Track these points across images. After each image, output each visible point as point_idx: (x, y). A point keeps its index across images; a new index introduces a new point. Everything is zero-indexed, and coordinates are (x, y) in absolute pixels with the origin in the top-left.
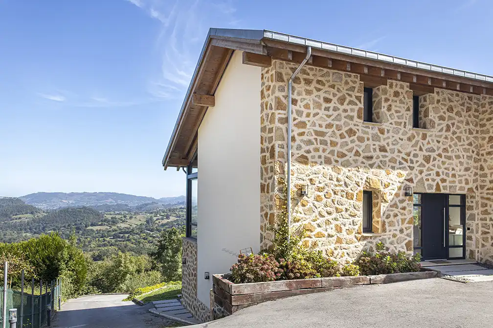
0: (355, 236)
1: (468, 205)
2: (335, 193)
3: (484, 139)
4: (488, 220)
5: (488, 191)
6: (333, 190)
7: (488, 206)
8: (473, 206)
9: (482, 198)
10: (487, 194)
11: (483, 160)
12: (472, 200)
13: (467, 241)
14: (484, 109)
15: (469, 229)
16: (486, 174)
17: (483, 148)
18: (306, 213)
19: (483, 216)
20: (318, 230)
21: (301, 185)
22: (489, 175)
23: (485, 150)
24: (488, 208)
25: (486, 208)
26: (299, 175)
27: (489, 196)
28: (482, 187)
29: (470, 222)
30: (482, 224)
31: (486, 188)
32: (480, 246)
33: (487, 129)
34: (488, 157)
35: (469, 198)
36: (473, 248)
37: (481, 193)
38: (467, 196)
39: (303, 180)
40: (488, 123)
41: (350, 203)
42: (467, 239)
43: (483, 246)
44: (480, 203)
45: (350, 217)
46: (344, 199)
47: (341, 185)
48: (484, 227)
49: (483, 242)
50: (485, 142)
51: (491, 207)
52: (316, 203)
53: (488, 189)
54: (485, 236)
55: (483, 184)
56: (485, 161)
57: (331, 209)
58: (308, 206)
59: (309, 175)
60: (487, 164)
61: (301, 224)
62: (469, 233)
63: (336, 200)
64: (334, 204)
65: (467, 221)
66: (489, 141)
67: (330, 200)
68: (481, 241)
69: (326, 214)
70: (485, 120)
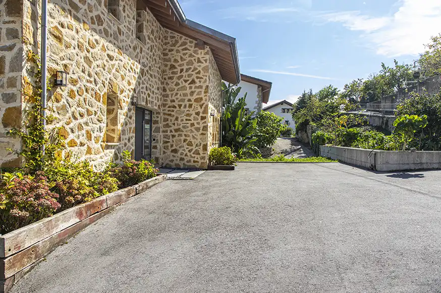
0: (101, 145)
1: (154, 119)
2: (87, 91)
3: (166, 66)
4: (169, 132)
5: (169, 109)
6: (84, 86)
7: (169, 120)
8: (158, 121)
9: (164, 114)
10: (169, 111)
11: (165, 83)
12: (157, 115)
13: (153, 150)
14: (166, 41)
15: (154, 140)
16: (168, 95)
17: (165, 73)
18: (60, 112)
19: (165, 129)
20: (71, 136)
21: (55, 71)
22: (170, 96)
23: (166, 75)
24: (169, 122)
25: (167, 122)
26: (53, 54)
27: (170, 112)
28: (164, 105)
29: (156, 134)
30: (164, 135)
31: (167, 106)
32: (162, 153)
33: (169, 58)
34: (170, 80)
35: (155, 113)
36: (158, 155)
37: (163, 110)
38: (154, 112)
39: (57, 64)
40: (169, 53)
41: (98, 105)
42: (153, 148)
43: (164, 153)
44: (162, 118)
45: (98, 122)
46: (93, 100)
47: (91, 82)
48: (165, 138)
49: (164, 150)
50: (167, 68)
51: (171, 121)
52: (70, 100)
53: (169, 107)
54: (166, 145)
55: (165, 103)
56: (167, 84)
57: (83, 110)
58: (61, 103)
59: (64, 59)
60: (169, 86)
61: (54, 126)
62: (155, 143)
63: (88, 100)
64: (86, 104)
65: (153, 134)
66: (170, 68)
67: (82, 99)
68: (163, 149)
69: (78, 115)
70: (167, 51)
